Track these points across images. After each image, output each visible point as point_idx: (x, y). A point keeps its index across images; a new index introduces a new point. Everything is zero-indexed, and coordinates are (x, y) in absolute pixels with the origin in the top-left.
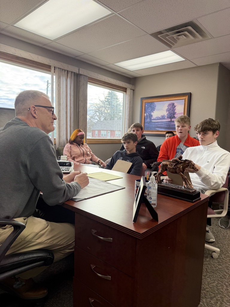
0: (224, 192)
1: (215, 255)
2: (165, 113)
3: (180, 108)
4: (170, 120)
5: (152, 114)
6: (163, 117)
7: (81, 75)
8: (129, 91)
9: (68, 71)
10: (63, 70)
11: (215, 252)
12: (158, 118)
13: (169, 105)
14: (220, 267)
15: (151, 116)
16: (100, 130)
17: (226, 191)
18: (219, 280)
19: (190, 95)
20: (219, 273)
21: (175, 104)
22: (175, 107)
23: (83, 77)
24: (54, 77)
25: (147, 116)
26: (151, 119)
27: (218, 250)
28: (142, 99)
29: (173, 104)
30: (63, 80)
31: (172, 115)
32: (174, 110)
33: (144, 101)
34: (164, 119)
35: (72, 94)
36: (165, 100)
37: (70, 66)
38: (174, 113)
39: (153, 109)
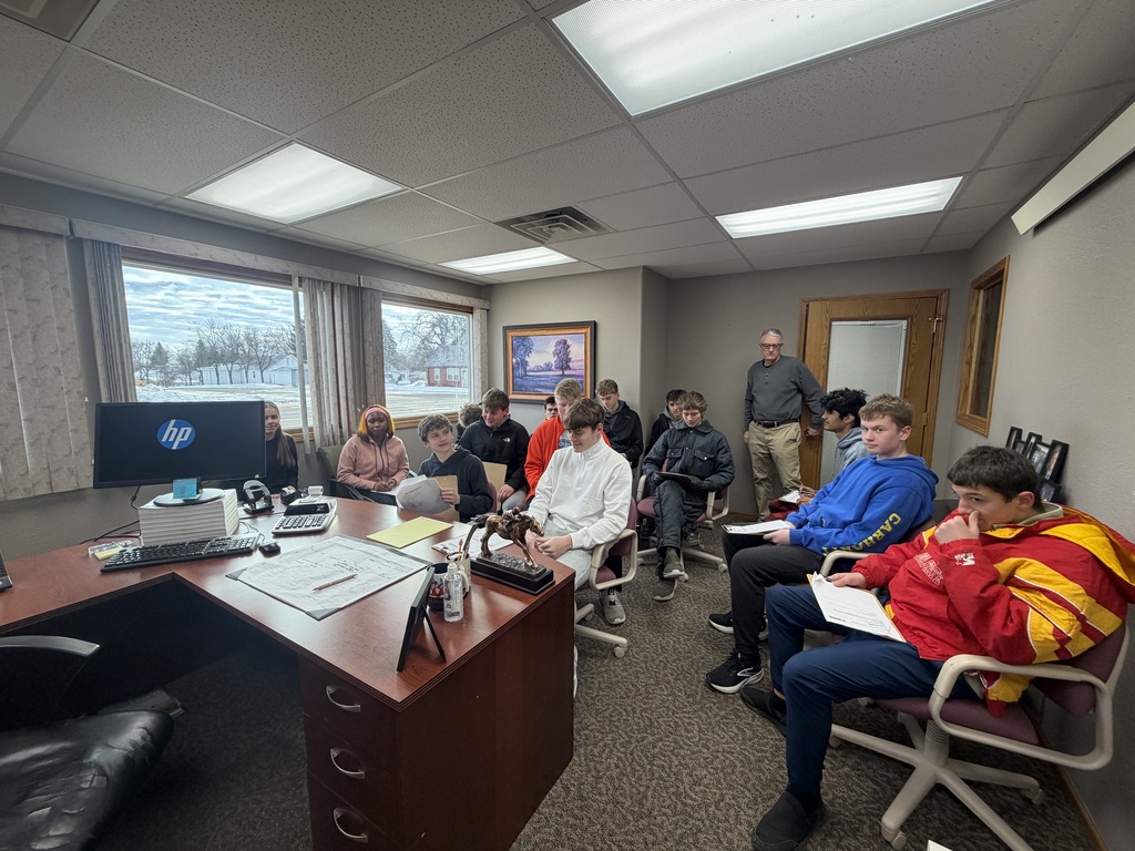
0: (630, 538)
1: (619, 651)
2: (553, 360)
3: (578, 351)
4: (561, 373)
5: (527, 359)
6: (548, 367)
7: (363, 289)
8: (477, 313)
9: (332, 284)
10: (319, 281)
11: (618, 645)
12: (540, 369)
13: (558, 343)
14: (625, 674)
15: (524, 364)
16: (445, 368)
17: (634, 534)
18: (616, 703)
19: (594, 326)
20: (621, 688)
21: (569, 342)
22: (569, 347)
23: (369, 292)
24: (301, 294)
25: (517, 363)
26: (525, 371)
27: (623, 640)
28: (506, 329)
29: (565, 342)
30: (323, 300)
31: (564, 363)
32: (567, 354)
33: (511, 334)
34: (550, 370)
35: (347, 330)
36: (550, 332)
37: (336, 273)
38: (568, 360)
39: (528, 350)
